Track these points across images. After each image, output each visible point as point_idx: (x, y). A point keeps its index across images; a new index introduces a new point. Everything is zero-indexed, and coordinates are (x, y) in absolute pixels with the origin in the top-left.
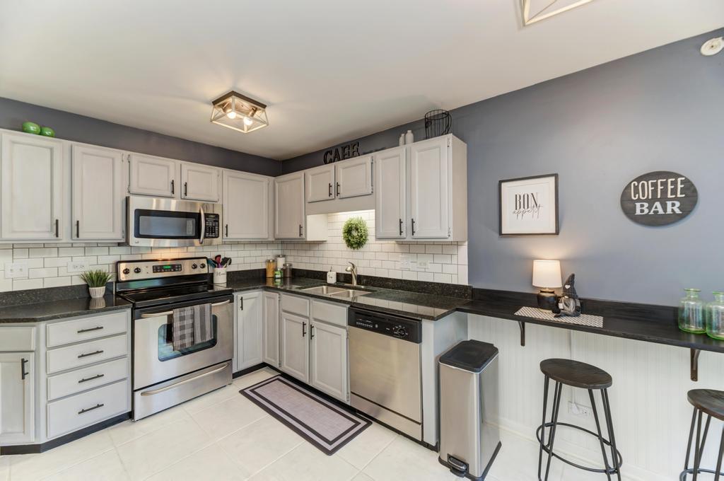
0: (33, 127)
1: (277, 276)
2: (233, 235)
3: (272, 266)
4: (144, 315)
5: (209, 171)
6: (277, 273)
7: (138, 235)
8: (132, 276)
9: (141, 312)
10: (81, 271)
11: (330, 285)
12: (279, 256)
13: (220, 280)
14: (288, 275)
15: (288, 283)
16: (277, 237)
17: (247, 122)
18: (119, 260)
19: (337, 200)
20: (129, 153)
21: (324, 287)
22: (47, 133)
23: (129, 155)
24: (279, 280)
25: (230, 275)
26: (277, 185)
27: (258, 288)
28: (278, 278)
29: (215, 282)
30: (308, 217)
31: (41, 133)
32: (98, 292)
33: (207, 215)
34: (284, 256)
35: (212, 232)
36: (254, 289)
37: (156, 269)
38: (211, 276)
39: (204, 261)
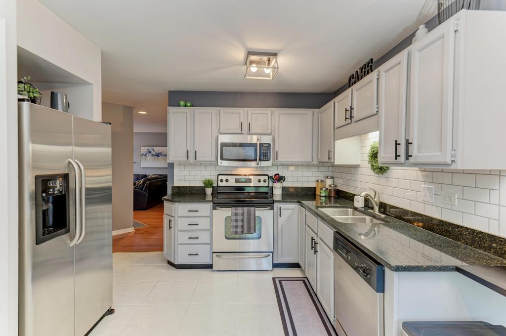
0: (182, 103)
1: (322, 195)
2: (282, 158)
3: (320, 185)
4: (217, 208)
5: (265, 112)
6: (322, 191)
7: (222, 159)
8: (224, 184)
9: (216, 205)
10: (203, 179)
11: (356, 209)
12: (327, 177)
13: (278, 192)
14: (333, 195)
15: (332, 202)
16: (320, 161)
17: (267, 71)
18: (220, 173)
19: (353, 124)
20: (219, 108)
21: (350, 210)
22: (189, 105)
23: (219, 110)
24: (324, 198)
25: (284, 189)
26: (320, 115)
27: (293, 202)
28: (323, 196)
29: (274, 193)
30: (336, 142)
31: (186, 106)
32: (209, 191)
33: (261, 145)
34: (332, 178)
35: (266, 157)
36: (290, 202)
37: (237, 181)
38: (272, 188)
39: (266, 178)
